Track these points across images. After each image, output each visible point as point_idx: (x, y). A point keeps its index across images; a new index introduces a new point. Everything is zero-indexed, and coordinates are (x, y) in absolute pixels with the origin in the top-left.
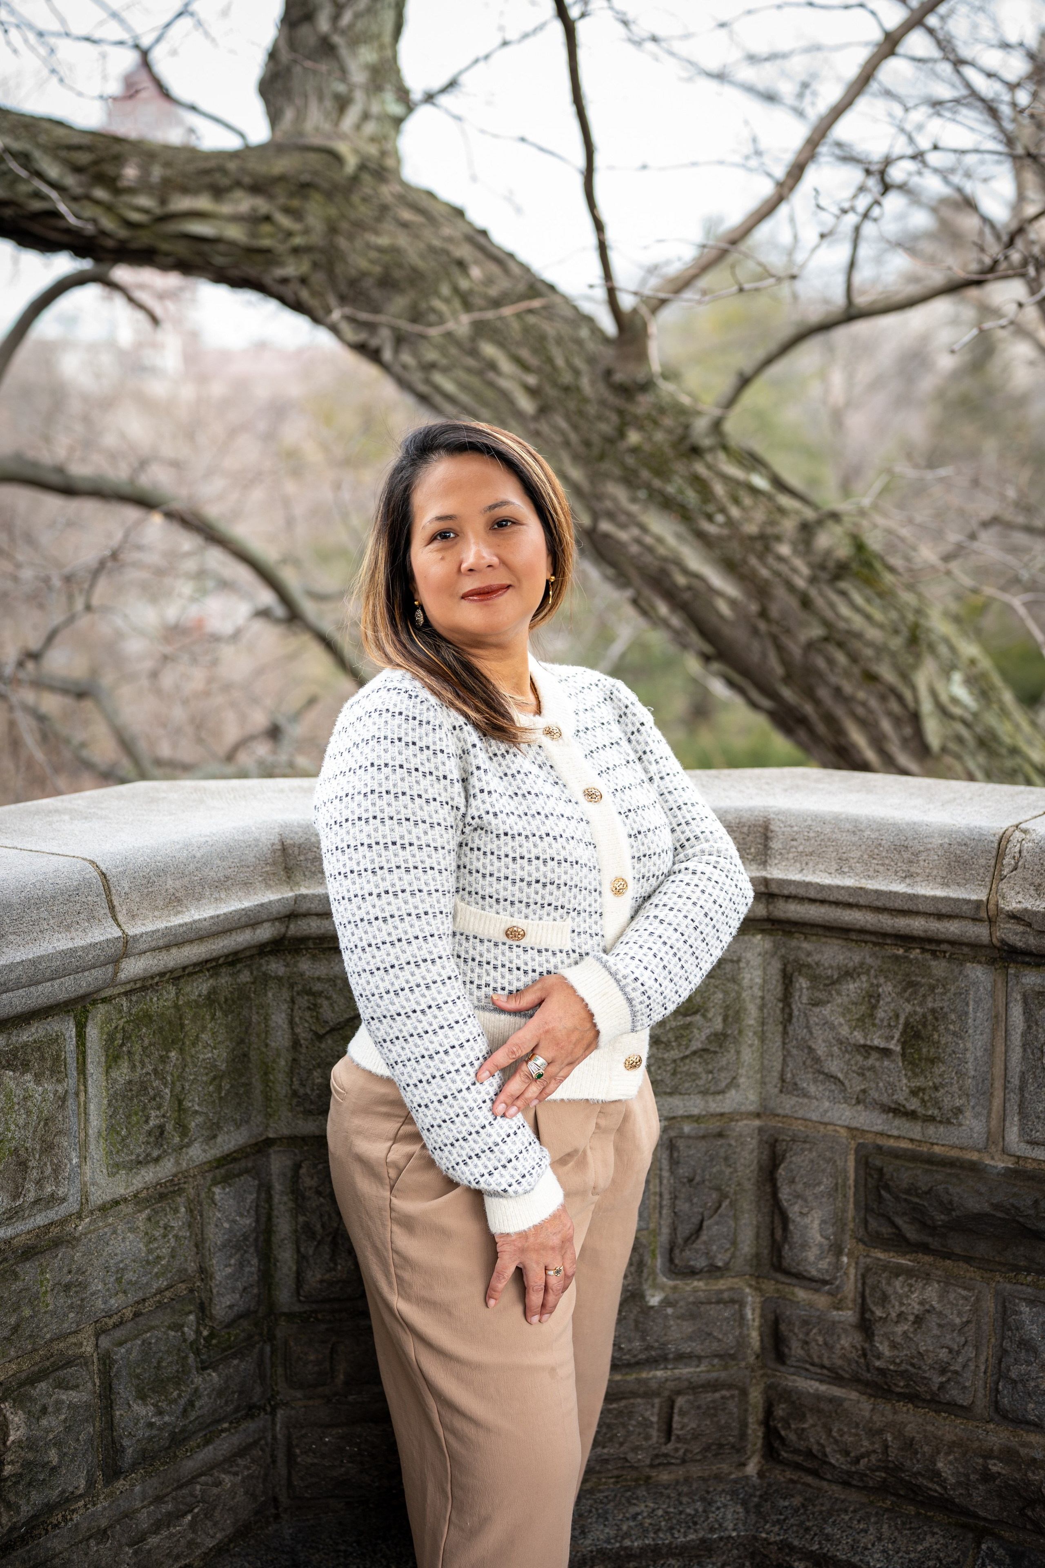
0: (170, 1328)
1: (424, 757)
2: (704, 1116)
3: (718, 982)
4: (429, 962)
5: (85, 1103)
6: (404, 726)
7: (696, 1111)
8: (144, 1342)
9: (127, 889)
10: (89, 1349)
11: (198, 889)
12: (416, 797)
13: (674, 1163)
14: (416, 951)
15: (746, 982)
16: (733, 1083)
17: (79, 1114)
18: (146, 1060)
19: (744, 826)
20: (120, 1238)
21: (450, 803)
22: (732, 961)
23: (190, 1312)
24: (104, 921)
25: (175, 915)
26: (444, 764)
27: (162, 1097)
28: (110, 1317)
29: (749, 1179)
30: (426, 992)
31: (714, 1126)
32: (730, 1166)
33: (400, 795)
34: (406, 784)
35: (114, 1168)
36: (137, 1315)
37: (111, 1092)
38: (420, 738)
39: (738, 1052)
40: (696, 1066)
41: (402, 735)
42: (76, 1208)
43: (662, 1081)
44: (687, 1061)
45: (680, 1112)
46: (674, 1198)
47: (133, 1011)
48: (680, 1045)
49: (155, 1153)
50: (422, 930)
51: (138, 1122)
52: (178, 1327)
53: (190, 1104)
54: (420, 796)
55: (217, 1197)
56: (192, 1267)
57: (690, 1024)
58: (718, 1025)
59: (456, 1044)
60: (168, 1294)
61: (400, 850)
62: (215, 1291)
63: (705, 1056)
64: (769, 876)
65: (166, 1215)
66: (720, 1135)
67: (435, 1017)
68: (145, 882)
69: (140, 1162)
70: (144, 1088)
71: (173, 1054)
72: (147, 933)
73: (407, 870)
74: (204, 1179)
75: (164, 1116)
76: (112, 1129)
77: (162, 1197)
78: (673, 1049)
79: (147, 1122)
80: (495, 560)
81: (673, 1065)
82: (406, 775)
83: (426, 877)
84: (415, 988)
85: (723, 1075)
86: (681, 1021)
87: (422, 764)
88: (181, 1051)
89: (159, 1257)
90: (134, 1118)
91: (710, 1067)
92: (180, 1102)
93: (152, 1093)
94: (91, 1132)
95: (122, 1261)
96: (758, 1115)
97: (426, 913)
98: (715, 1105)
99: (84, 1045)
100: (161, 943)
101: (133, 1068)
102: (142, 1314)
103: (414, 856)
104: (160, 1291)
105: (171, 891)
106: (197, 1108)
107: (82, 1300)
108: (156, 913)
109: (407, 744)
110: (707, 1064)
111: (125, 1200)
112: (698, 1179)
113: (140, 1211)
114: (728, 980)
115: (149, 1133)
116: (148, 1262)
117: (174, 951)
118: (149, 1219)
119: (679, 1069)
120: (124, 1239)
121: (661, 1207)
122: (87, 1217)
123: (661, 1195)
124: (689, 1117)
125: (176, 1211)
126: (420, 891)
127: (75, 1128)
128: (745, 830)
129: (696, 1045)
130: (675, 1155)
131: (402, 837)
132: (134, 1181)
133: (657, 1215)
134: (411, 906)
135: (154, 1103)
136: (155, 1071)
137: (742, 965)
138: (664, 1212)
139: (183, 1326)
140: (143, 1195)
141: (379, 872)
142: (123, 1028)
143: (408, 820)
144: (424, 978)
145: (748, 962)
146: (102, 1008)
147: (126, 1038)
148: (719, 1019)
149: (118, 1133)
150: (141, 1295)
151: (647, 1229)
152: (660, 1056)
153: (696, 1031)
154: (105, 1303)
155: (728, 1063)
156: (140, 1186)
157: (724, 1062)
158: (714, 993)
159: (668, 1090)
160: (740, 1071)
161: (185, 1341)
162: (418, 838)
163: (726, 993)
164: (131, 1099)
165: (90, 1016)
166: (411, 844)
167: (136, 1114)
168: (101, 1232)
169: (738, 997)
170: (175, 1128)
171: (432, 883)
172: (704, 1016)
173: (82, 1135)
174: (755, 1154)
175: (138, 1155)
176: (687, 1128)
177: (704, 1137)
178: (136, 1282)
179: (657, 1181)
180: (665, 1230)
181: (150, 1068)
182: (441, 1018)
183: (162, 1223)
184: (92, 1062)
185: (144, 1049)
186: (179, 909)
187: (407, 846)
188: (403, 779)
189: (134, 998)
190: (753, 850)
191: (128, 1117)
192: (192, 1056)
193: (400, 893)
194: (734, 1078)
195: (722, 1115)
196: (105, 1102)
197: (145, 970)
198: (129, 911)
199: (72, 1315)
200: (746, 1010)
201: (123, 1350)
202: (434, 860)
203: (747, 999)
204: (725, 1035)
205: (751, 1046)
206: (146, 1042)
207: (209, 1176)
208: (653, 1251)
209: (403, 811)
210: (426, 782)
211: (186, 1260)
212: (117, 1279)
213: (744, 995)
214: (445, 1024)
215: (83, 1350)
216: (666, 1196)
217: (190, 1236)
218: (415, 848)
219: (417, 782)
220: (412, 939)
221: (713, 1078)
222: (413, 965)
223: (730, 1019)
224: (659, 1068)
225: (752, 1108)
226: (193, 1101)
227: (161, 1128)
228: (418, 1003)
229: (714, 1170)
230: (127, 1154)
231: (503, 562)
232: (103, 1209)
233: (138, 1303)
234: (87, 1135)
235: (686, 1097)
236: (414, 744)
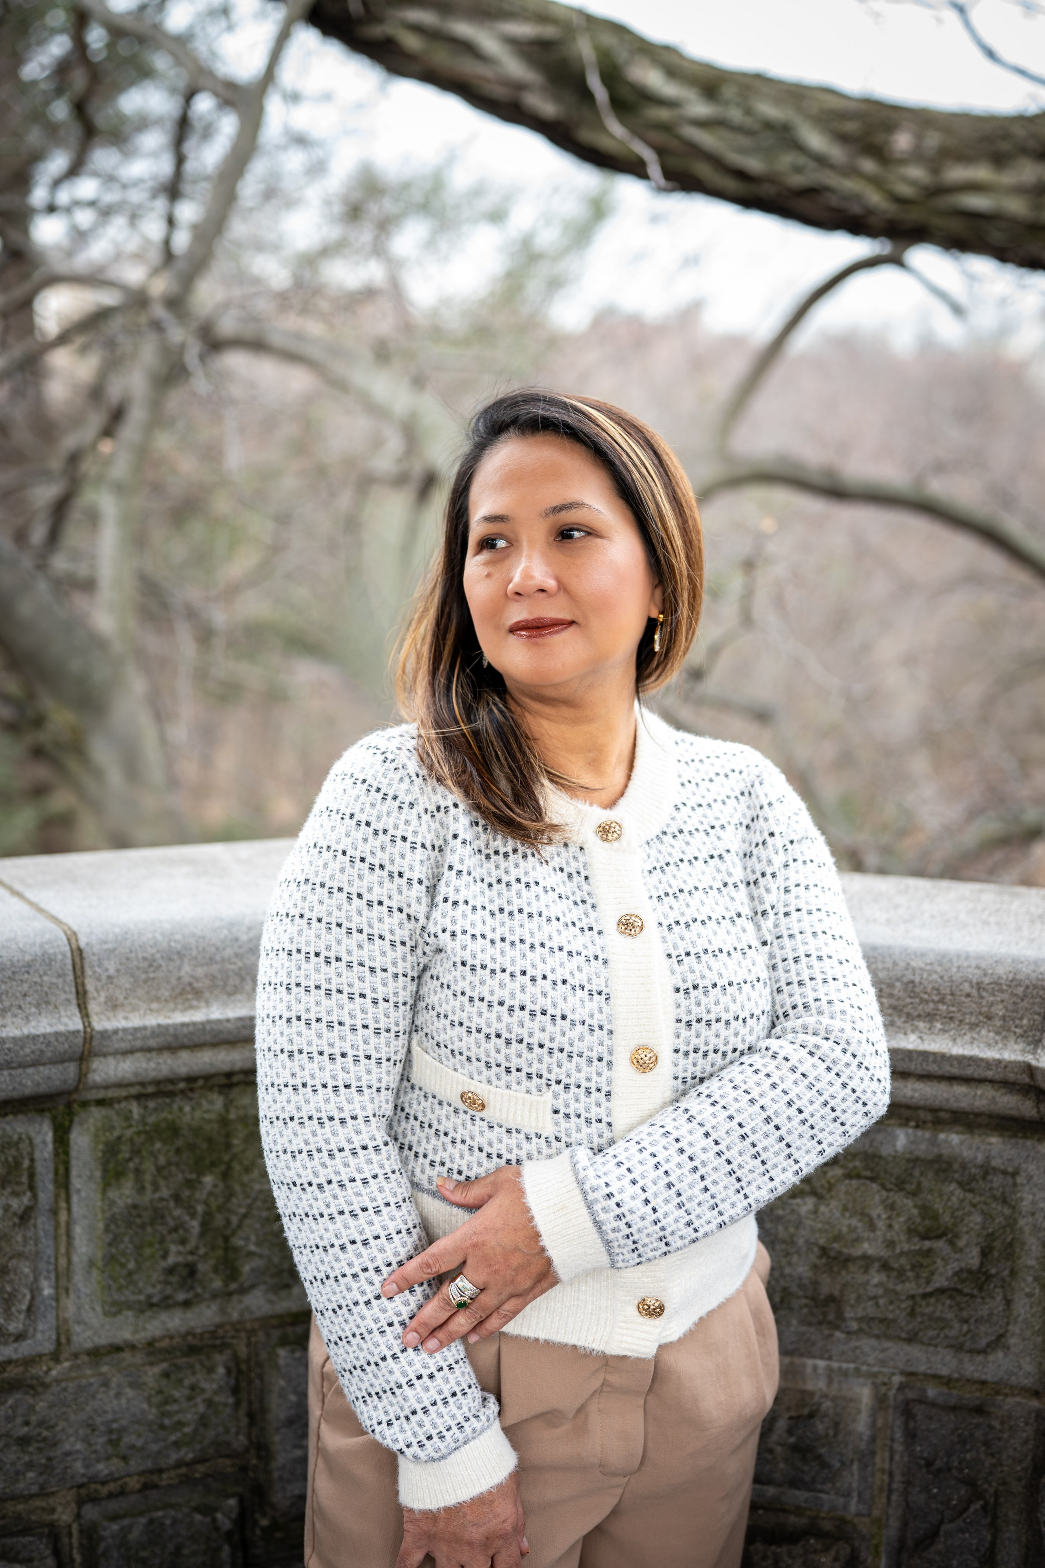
0: (197, 1509)
1: (378, 844)
2: (957, 1380)
3: (977, 1199)
4: (337, 1121)
5: (68, 1224)
6: (363, 798)
7: (944, 1372)
8: (151, 1522)
9: (112, 971)
10: (65, 1517)
11: (234, 981)
12: (354, 897)
13: (911, 1436)
14: (322, 1103)
15: (1025, 1205)
16: (999, 1341)
17: (56, 1238)
18: (162, 1183)
19: (1020, 985)
20: (112, 1393)
21: (406, 910)
22: (1005, 1173)
23: (232, 1496)
24: (62, 1009)
25: (184, 1010)
26: (403, 856)
27: (186, 1230)
28: (103, 1483)
29: (1019, 1479)
30: (329, 1162)
31: (972, 1396)
32: (992, 1455)
33: (335, 890)
34: (345, 878)
35: (115, 1309)
36: (146, 1487)
37: (108, 1215)
38: (379, 818)
39: (1008, 1302)
40: (944, 1309)
41: (356, 811)
42: (48, 1347)
43: (894, 1321)
44: (932, 1300)
45: (922, 1368)
46: (908, 1483)
47: (151, 1120)
48: (918, 1277)
49: (181, 1296)
50: (334, 1077)
51: (152, 1256)
52: (207, 1510)
53: (241, 1243)
54: (360, 896)
55: (281, 1362)
56: (240, 1441)
57: (930, 1251)
58: (973, 1259)
59: (359, 1238)
60: (201, 1468)
61: (323, 965)
62: (276, 1474)
63: (958, 1298)
64: (1034, 1063)
65: (194, 1373)
66: (979, 1410)
67: (335, 1197)
68: (146, 964)
69: (151, 1305)
70: (158, 1215)
71: (208, 1180)
72: (125, 1030)
73: (328, 993)
74: (268, 1335)
75: (192, 1253)
76: (111, 1260)
77: (192, 1350)
78: (908, 1279)
79: (165, 1256)
80: (551, 584)
81: (910, 1303)
82: (348, 864)
83: (352, 1006)
84: (315, 1153)
85: (983, 1329)
86: (917, 1245)
87: (372, 853)
88: (225, 1176)
89: (180, 1424)
90: (148, 1251)
91: (965, 1314)
92: (226, 1239)
93: (171, 1223)
94: (75, 1259)
95: (115, 1421)
96: (1036, 1394)
97: (343, 1055)
98: (971, 1368)
99: (67, 1153)
100: (152, 1043)
101: (141, 1190)
102: (156, 1486)
103: (339, 975)
104: (179, 1464)
105: (187, 979)
106: (252, 1248)
107: (49, 1459)
108: (154, 1006)
109: (358, 824)
110: (961, 1309)
111: (132, 1347)
112: (938, 1464)
113: (152, 1364)
114: (995, 1198)
115: (171, 1271)
116: (162, 1427)
117: (185, 1055)
118: (166, 1375)
119: (918, 1310)
120: (118, 1395)
121: (890, 1491)
122: (67, 1360)
123: (891, 1474)
124: (936, 1377)
125: (211, 1370)
126: (340, 1024)
127: (50, 1252)
128: (1020, 991)
129: (940, 1281)
130: (911, 1425)
131: (329, 948)
132: (148, 1326)
133: (884, 1500)
134: (325, 1042)
135: (175, 1236)
136: (177, 1198)
137: (1019, 1180)
138: (894, 1497)
139: (215, 1510)
140: (165, 1343)
141: (294, 990)
142: (131, 1139)
143: (339, 925)
144: (327, 1142)
145: (1030, 1178)
146: (96, 1114)
147: (136, 1152)
148: (975, 1252)
149: (123, 1265)
150: (149, 1464)
151: (869, 1515)
152: (891, 1286)
153: (939, 1262)
154: (87, 1467)
155: (991, 1314)
156: (158, 1333)
157: (984, 1312)
158: (970, 1214)
159: (903, 1335)
160: (1011, 1327)
161: (217, 1529)
162: (349, 953)
163: (988, 1216)
164: (143, 1226)
165: (76, 1119)
166: (338, 959)
167: (151, 1245)
168: (84, 1382)
169: (1011, 1223)
170: (216, 1270)
171: (359, 1015)
172: (951, 1243)
173: (63, 1262)
174: (1030, 1446)
175: (149, 1297)
176: (932, 1392)
177: (954, 1409)
178: (142, 1449)
179: (887, 1455)
180: (894, 1523)
181: (165, 1193)
182: (341, 1200)
183: (187, 1383)
184: (80, 1176)
185: (159, 1169)
186: (195, 1003)
187: (333, 960)
188: (342, 870)
189: (151, 1104)
190: (1025, 1022)
191: (139, 1248)
192: (243, 1185)
193: (313, 1022)
194: (1001, 1336)
195: (983, 1383)
196: (101, 1225)
197: (136, 1074)
198: (109, 999)
199: (31, 1475)
200: (1023, 1244)
201: (115, 1527)
202: (367, 984)
203: (1027, 1229)
204: (989, 1277)
205: (1029, 1295)
206: (162, 1160)
207: (276, 1334)
208: (877, 1547)
209: (336, 913)
210: (372, 878)
211: (227, 1431)
212: (110, 1441)
213: (1022, 1222)
214: (347, 1210)
215: (56, 1517)
216: (898, 1477)
217: (237, 1404)
218: (343, 964)
219: (360, 877)
220: (319, 1087)
221: (969, 1331)
222: (315, 1122)
223: (996, 1254)
224: (891, 1302)
225: (1027, 1382)
226: (247, 1239)
227: (192, 1270)
228: (315, 1174)
229: (968, 1456)
230: (133, 1293)
231: (562, 587)
232: (96, 1354)
233: (151, 1472)
234: (69, 1262)
235: (931, 1349)
236: (368, 824)
